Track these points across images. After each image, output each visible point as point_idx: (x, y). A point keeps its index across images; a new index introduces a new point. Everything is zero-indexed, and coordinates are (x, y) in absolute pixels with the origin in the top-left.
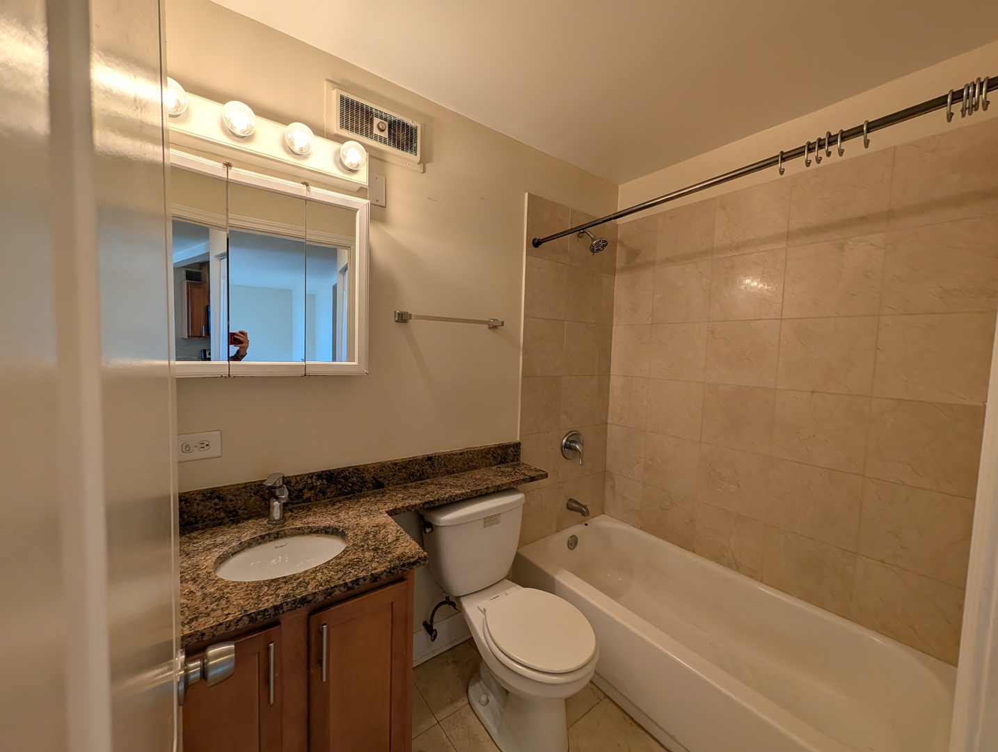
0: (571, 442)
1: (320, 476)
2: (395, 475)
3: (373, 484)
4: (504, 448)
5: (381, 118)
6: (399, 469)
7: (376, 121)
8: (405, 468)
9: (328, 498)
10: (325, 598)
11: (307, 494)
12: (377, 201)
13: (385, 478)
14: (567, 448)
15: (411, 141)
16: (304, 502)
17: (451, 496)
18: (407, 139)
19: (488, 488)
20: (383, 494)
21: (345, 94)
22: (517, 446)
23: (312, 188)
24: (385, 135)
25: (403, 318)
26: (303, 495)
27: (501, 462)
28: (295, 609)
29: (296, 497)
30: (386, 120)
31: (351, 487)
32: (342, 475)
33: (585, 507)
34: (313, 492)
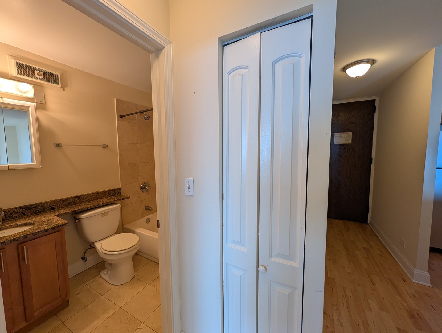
0: (145, 186)
1: (21, 208)
2: (60, 204)
3: (50, 208)
4: (114, 190)
5: (39, 71)
6: (62, 202)
7: (36, 72)
8: (66, 201)
9: (26, 216)
10: (24, 238)
11: (14, 215)
12: (41, 102)
13: (55, 206)
14: (143, 188)
15: (56, 79)
16: (14, 218)
17: (86, 208)
18: (53, 79)
19: (103, 204)
20: (55, 211)
21: (19, 62)
22: (120, 189)
23: (4, 99)
24: (42, 77)
25: (58, 146)
26: (13, 216)
27: (112, 196)
28: (11, 243)
29: (9, 217)
30: (41, 71)
31: (39, 211)
32: (33, 206)
33: (151, 207)
34: (18, 214)
